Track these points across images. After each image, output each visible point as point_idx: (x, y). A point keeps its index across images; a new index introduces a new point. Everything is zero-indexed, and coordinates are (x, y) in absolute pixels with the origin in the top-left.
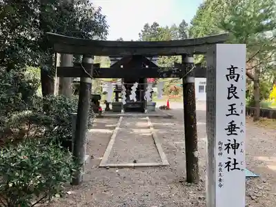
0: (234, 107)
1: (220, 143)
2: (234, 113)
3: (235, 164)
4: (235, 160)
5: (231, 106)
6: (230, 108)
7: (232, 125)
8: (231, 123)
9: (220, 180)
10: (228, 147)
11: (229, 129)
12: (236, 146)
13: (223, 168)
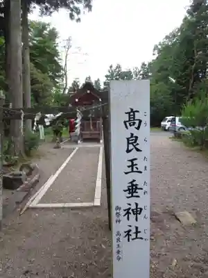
0: (135, 162)
1: (118, 208)
2: (135, 169)
3: (137, 232)
4: (137, 228)
5: (132, 161)
6: (130, 164)
7: (133, 185)
8: (131, 183)
9: (118, 252)
10: (128, 213)
11: (129, 190)
12: (138, 211)
13: (121, 238)
